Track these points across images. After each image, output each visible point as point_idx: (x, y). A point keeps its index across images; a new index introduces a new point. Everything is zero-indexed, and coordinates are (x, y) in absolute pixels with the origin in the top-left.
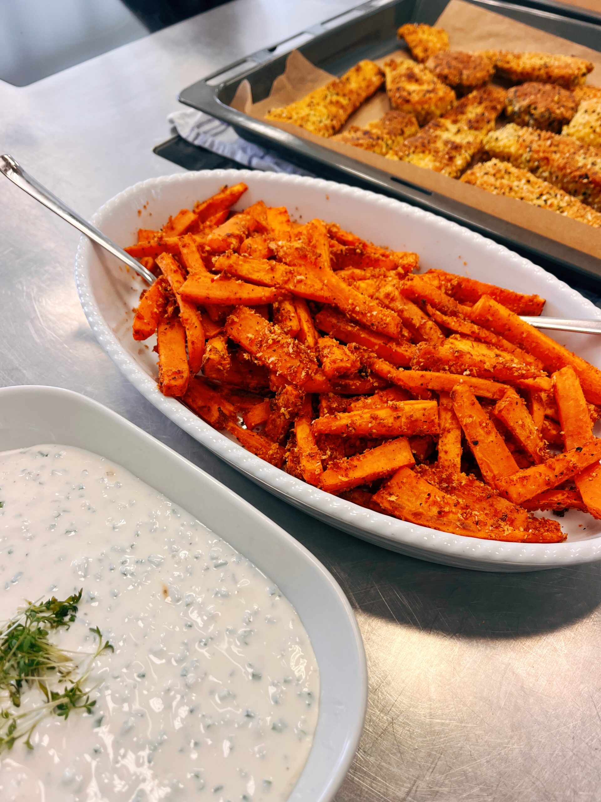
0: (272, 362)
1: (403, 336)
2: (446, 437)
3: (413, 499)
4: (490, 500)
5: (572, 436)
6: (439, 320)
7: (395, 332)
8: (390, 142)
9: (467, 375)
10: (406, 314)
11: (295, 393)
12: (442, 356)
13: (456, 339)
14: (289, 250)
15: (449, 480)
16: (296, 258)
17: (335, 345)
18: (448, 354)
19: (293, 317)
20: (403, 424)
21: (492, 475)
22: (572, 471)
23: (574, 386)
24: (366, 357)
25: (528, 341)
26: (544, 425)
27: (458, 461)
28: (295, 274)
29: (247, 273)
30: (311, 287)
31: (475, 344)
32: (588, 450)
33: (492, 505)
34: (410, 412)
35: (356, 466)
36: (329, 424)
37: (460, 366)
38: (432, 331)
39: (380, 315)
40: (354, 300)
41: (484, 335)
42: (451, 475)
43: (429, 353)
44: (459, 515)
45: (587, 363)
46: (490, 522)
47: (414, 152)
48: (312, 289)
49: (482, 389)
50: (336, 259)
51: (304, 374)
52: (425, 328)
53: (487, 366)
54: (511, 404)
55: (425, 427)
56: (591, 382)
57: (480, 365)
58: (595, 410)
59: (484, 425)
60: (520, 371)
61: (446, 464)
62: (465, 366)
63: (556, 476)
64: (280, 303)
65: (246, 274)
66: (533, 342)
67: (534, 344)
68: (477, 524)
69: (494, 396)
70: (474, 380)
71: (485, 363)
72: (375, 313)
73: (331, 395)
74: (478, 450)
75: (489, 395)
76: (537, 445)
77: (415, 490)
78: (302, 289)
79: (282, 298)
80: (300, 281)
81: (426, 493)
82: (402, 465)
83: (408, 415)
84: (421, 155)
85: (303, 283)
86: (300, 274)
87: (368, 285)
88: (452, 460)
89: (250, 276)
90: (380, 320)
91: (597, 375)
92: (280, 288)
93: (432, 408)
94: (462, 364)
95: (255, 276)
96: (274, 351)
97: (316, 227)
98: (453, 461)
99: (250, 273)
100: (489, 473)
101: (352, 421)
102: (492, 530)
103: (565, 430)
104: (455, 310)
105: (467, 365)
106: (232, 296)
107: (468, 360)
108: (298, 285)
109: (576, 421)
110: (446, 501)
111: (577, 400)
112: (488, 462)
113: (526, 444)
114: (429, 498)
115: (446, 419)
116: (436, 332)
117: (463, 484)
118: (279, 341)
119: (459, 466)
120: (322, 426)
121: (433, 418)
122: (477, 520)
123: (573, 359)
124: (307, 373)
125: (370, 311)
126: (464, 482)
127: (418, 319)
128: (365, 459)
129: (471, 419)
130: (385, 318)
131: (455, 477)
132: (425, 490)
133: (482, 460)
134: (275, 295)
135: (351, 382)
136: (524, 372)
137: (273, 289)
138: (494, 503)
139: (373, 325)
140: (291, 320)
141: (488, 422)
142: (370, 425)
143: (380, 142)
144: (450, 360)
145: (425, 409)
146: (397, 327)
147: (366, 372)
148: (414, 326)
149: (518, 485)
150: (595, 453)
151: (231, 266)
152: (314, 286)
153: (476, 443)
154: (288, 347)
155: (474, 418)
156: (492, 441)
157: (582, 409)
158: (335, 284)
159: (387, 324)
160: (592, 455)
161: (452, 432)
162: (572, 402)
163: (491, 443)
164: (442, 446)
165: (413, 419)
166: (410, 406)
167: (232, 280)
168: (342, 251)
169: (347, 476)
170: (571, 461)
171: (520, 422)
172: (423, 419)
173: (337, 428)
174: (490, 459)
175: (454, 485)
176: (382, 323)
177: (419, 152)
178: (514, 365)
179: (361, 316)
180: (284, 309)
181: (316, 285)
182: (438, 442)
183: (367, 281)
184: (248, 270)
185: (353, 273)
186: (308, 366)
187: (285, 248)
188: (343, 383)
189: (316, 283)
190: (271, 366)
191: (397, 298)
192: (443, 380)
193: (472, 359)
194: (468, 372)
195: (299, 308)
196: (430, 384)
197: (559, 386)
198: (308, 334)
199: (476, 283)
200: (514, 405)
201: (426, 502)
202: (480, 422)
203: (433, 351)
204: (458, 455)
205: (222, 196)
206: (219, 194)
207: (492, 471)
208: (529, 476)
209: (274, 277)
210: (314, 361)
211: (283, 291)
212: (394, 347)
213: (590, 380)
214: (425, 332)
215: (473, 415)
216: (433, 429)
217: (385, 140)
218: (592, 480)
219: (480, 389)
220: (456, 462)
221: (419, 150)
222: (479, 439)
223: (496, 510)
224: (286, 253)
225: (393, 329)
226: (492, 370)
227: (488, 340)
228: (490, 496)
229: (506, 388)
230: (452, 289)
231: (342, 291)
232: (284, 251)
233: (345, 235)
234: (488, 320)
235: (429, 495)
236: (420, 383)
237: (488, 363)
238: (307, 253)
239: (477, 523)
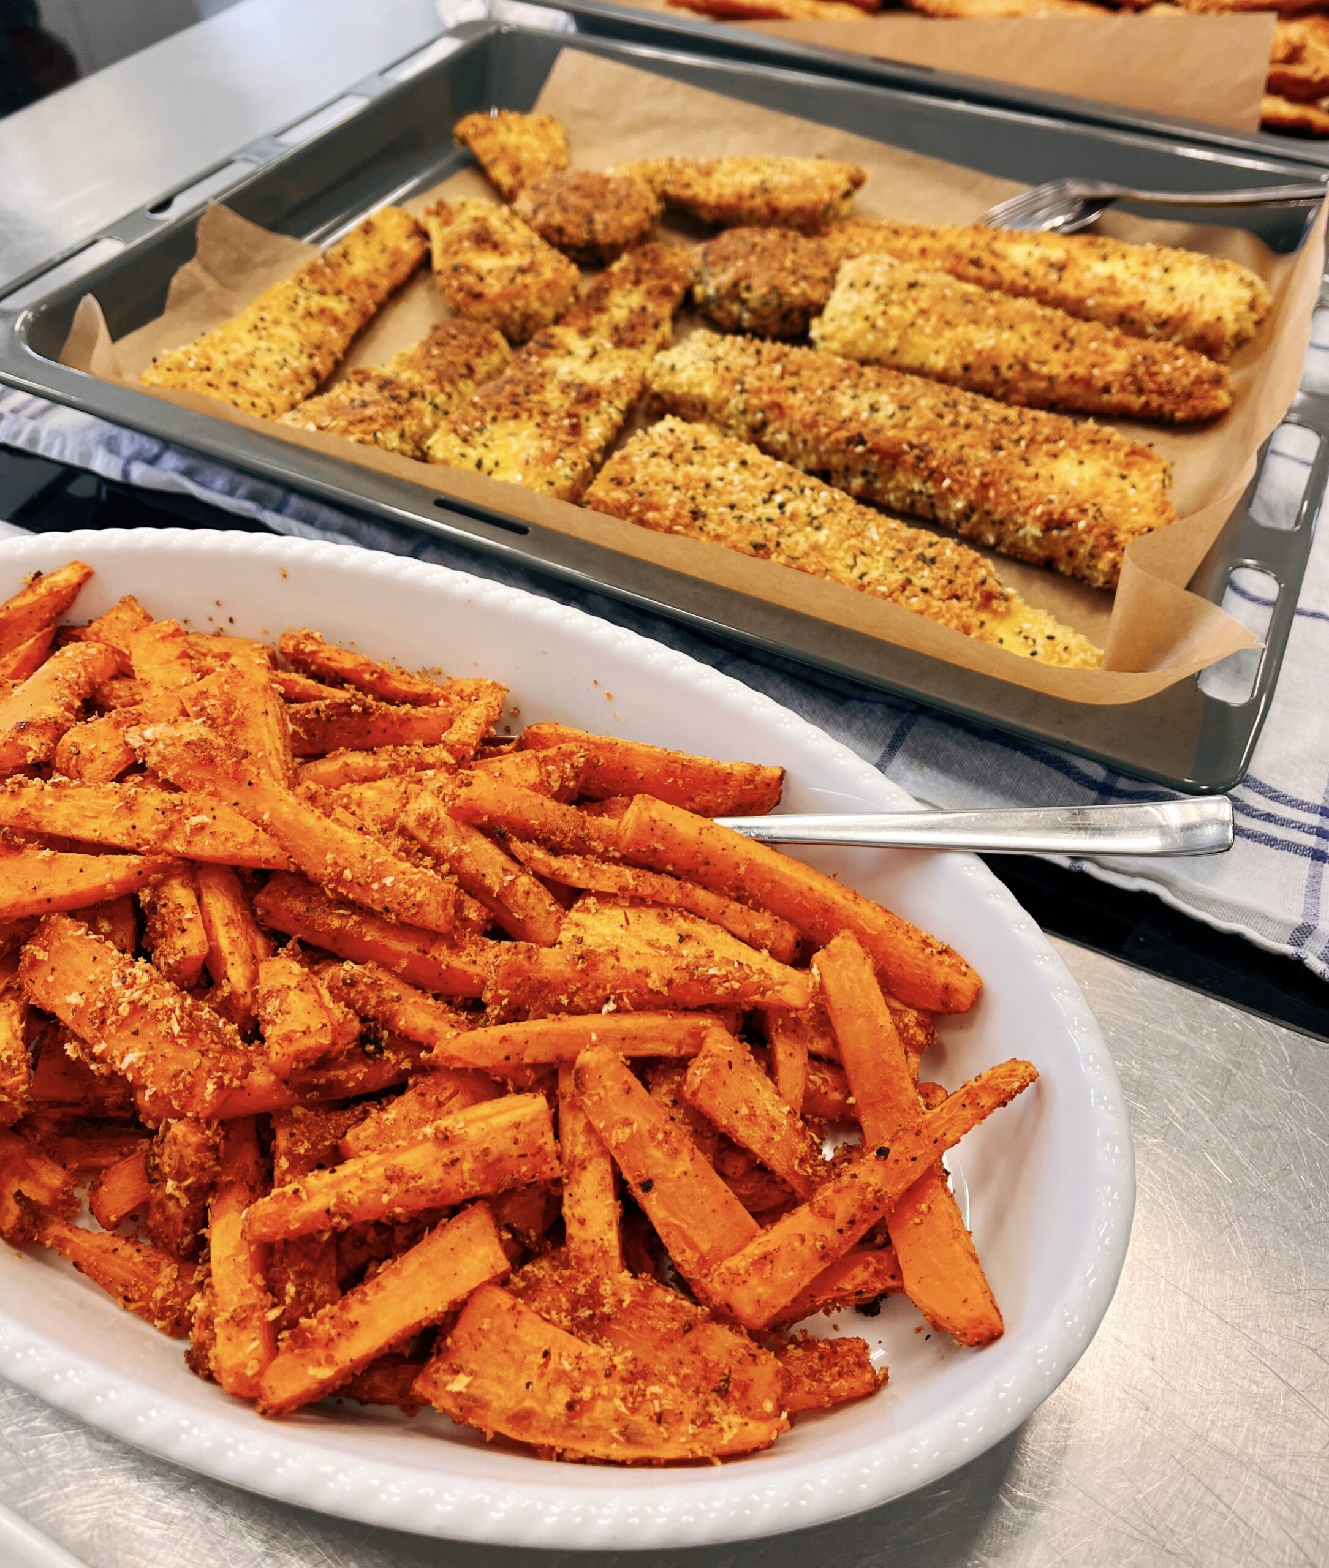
0: (131, 1066)
1: (466, 921)
2: (578, 1182)
3: (510, 1374)
4: (690, 1336)
5: (872, 1105)
6: (545, 871)
7: (441, 922)
8: (441, 399)
9: (609, 1013)
10: (469, 865)
11: (194, 1139)
12: (549, 975)
13: (587, 910)
14: (171, 748)
15: (593, 1298)
16: (191, 767)
17: (293, 984)
18: (561, 967)
19: (190, 920)
20: (466, 1176)
21: (697, 1255)
22: (875, 1208)
23: (860, 981)
24: (373, 1002)
25: (753, 880)
26: (811, 1086)
27: (612, 1238)
28: (188, 811)
29: (67, 824)
30: (227, 839)
31: (632, 914)
32: (902, 1149)
33: (696, 1351)
34: (483, 1141)
35: (357, 1323)
36: (281, 1216)
37: (594, 992)
38: (532, 900)
39: (402, 886)
40: (339, 852)
41: (649, 891)
42: (596, 1284)
43: (518, 971)
44: (618, 1402)
45: (887, 912)
46: (691, 1408)
47: (494, 419)
48: (230, 844)
49: (652, 1040)
50: (306, 731)
51: (211, 1087)
52: (515, 895)
53: (654, 982)
54: (715, 1071)
55: (524, 1169)
56: (901, 958)
57: (638, 980)
58: (919, 1024)
59: (660, 1136)
60: (727, 984)
61: (587, 1250)
62: (605, 989)
63: (840, 1231)
64: (156, 888)
65: (65, 828)
66: (765, 880)
67: (768, 886)
68: (659, 1422)
69: (679, 1049)
70: (628, 1023)
71: (648, 975)
72: (388, 881)
73: (299, 1111)
74: (654, 1203)
75: (668, 1050)
76: (793, 1153)
77: (512, 1348)
78: (205, 847)
79: (159, 876)
80: (201, 828)
81: (539, 1349)
82: (474, 1285)
83: (478, 1150)
84: (512, 424)
85: (208, 831)
86: (199, 812)
87: (381, 791)
88: (597, 1240)
89: (75, 832)
90: (402, 898)
91: (909, 942)
92: (151, 852)
93: (534, 1120)
94: (598, 987)
95: (87, 832)
96: (136, 1033)
97: (241, 675)
98: (599, 1243)
99: (75, 825)
100: (689, 1254)
101: (340, 1197)
102: (694, 1435)
103: (856, 1092)
104: (581, 833)
105: (608, 986)
106: (27, 898)
107: (611, 974)
108: (196, 839)
109: (875, 1066)
110: (583, 1366)
111: (871, 1017)
112: (684, 1226)
113: (766, 1157)
114: (546, 1365)
115: (574, 1135)
116: (541, 900)
117: (625, 1305)
118: (146, 1006)
119: (615, 1252)
120: (265, 1225)
121: (541, 1141)
122: (657, 1409)
123: (856, 908)
124: (220, 1085)
125: (379, 878)
126: (627, 1299)
127: (497, 874)
128: (382, 1294)
129: (627, 1130)
130: (412, 890)
131: (606, 1289)
132: (536, 1344)
133: (668, 1225)
134: (140, 873)
135: (342, 1074)
136: (736, 985)
137: (134, 860)
138: (701, 1343)
139: (387, 910)
140: (184, 930)
141: (668, 1127)
142: (385, 1199)
143: (416, 403)
144: (566, 983)
145: (517, 1125)
146: (445, 909)
147: (377, 1041)
148: (489, 890)
149: (753, 1281)
150: (918, 1153)
151: (23, 814)
152: (233, 835)
153: (647, 1186)
154: (169, 1019)
155: (635, 1126)
156: (685, 1173)
157: (885, 1035)
158: (290, 817)
159: (419, 905)
160: (914, 1159)
161: (590, 1168)
162: (860, 1021)
163: (684, 1179)
164: (570, 1208)
165: (490, 1159)
166: (481, 1124)
167: (26, 851)
168: (317, 711)
169: (330, 1360)
170: (869, 1185)
171: (744, 1110)
172: (515, 1151)
173: (304, 1223)
174: (686, 1217)
175: (606, 1309)
176: (408, 904)
177: (507, 418)
178: (712, 971)
179: (358, 890)
180: (165, 905)
181: (238, 831)
182: (561, 1198)
183: (379, 783)
184: (68, 817)
185: (346, 764)
186: (222, 1065)
187: (161, 746)
188: (323, 1081)
189: (239, 827)
190: (130, 1077)
191: (445, 827)
192: (554, 1039)
193: (619, 969)
194: (611, 1006)
195: (210, 888)
196: (527, 1052)
197: (831, 985)
198: (230, 959)
199: (628, 751)
200: (724, 1071)
201: (542, 1375)
202: (650, 1132)
203: (526, 964)
204: (610, 1224)
205: (30, 598)
206: (23, 594)
207: (693, 1246)
208: (778, 1250)
209: (134, 827)
210: (236, 1048)
211: (160, 859)
212: (443, 955)
213: (896, 953)
214: (516, 902)
215: (633, 1117)
216: (544, 1168)
217: (428, 397)
218: (922, 1223)
219: (644, 1040)
220: (606, 1244)
221: (505, 414)
222: (653, 1172)
223: (705, 1362)
224: (164, 758)
225: (435, 916)
226: (665, 991)
227: (661, 900)
228: (688, 1328)
229: (705, 1028)
230: (576, 777)
231: (307, 833)
232: (159, 754)
233: (336, 656)
234: (656, 849)
235: (546, 1354)
236: (502, 1056)
237: (654, 976)
238: (213, 752)
239: (660, 1418)
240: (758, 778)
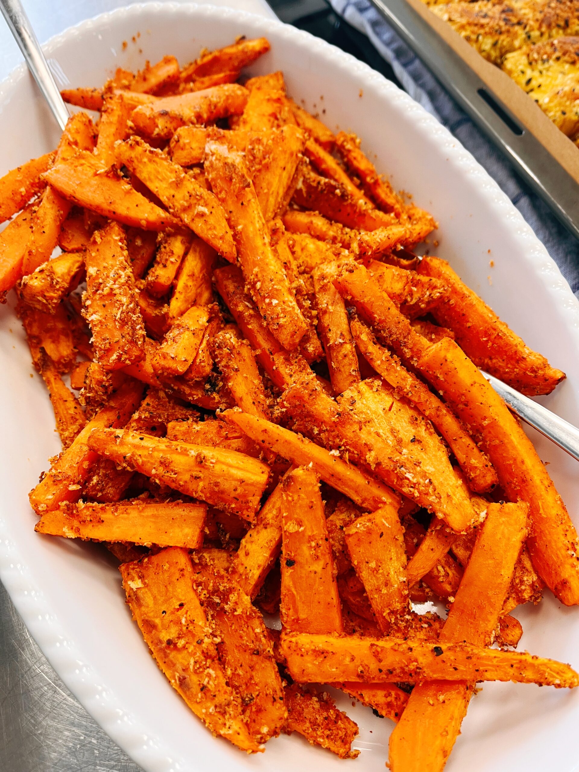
0: (92, 321)
2: (258, 532)
3: (161, 599)
4: (255, 658)
5: (462, 612)
6: (363, 349)
7: (286, 343)
8: (535, 34)
9: (333, 456)
10: (326, 320)
13: (371, 387)
14: (217, 162)
15: (225, 596)
16: (221, 179)
17: (192, 328)
18: (325, 412)
19: (172, 263)
20: (200, 488)
21: (295, 617)
22: (411, 675)
23: (509, 539)
24: (223, 363)
25: (490, 432)
27: (256, 573)
28: (202, 202)
29: (147, 176)
30: (210, 229)
31: (397, 405)
32: (452, 658)
33: (252, 668)
34: (219, 477)
35: (103, 521)
36: (104, 444)
37: (334, 437)
38: (346, 361)
39: (279, 309)
40: (262, 270)
41: (416, 399)
42: (231, 590)
43: (300, 398)
44: (192, 661)
45: (564, 508)
46: (221, 699)
47: (558, 59)
48: (210, 232)
49: (349, 487)
50: (307, 192)
51: (114, 357)
52: (338, 352)
53: (370, 457)
54: (369, 532)
55: (233, 506)
56: (550, 542)
57: (362, 449)
58: (532, 586)
59: (313, 544)
60: (412, 489)
61: (241, 570)
62: (341, 441)
63: (380, 671)
64: (169, 235)
65: (145, 178)
66: (497, 437)
67: (497, 442)
68: (202, 690)
69: (363, 502)
70: (341, 469)
71: (370, 450)
72: (275, 302)
74: (288, 574)
75: (356, 498)
76: (389, 605)
77: (170, 589)
78: (198, 227)
79: (173, 231)
80: (202, 215)
81: (180, 600)
82: (171, 545)
83: (214, 479)
84: (567, 66)
85: (204, 218)
86: (206, 205)
87: (318, 248)
88: (248, 569)
89: (148, 184)
90: (275, 316)
91: (562, 538)
92: (174, 215)
93: (252, 484)
94: (338, 436)
95: (153, 186)
96: (104, 306)
97: (283, 139)
98: (248, 571)
99: (150, 180)
100: (291, 612)
101: (133, 455)
102: (210, 714)
103: (457, 597)
104: (401, 338)
105: (344, 440)
106: (105, 206)
107: (350, 434)
108: (197, 219)
109: (480, 593)
110: (191, 628)
111: (499, 565)
112: (298, 598)
113: (370, 596)
114: (178, 610)
115: (273, 507)
116: (350, 364)
117: (236, 613)
118: (115, 295)
119: (253, 582)
120: (95, 442)
121: (250, 498)
122: (205, 683)
123: (543, 493)
124: (119, 357)
125: (271, 297)
126: (238, 612)
127: (336, 333)
128: (125, 515)
129: (296, 527)
130: (282, 315)
131: (233, 597)
132: (180, 597)
133: (289, 590)
134: (162, 223)
135: (187, 391)
136: (417, 494)
137: (162, 213)
138: (257, 667)
139: (265, 318)
140: (165, 266)
141: (320, 542)
142: (154, 472)
143: (517, 29)
144: (323, 422)
145: (242, 481)
146: (292, 336)
147: (214, 385)
148: (328, 341)
149: (308, 658)
150: (461, 668)
151: (131, 161)
152: (215, 228)
153: (291, 563)
154: (119, 309)
155: (302, 529)
156: (315, 573)
157: (499, 581)
158: (251, 235)
159: (280, 326)
160: (456, 669)
161: (269, 530)
162: (491, 562)
163: (313, 575)
164: (246, 542)
165: (216, 489)
166: (225, 468)
167: (122, 182)
168: (319, 183)
170: (416, 661)
171: (373, 565)
172: (233, 494)
173: (111, 455)
174: (302, 594)
175: (226, 607)
176: (276, 321)
177: (567, 62)
178: (408, 475)
179: (259, 297)
180: (165, 247)
181: (218, 228)
182: (246, 532)
183: (321, 244)
184: (149, 173)
185: (312, 222)
186: (126, 349)
187: (214, 158)
188: (176, 388)
189: (220, 225)
190: (90, 326)
191: (329, 289)
192: (293, 449)
193: (356, 436)
194: (336, 453)
196: (275, 446)
197: (489, 527)
199: (472, 305)
200: (375, 536)
201: (173, 613)
202: (310, 537)
204: (259, 566)
205: (233, 50)
206: (232, 46)
207: (296, 611)
208: (333, 653)
209: (173, 196)
210: (137, 345)
211: (175, 220)
213: (549, 537)
214: (337, 357)
215: (306, 522)
216: (245, 512)
217: (528, 28)
218: (433, 705)
219: (345, 484)
220: (250, 575)
221: (566, 58)
222: (299, 559)
223: (252, 678)
224: (212, 166)
225: (285, 337)
226: (373, 467)
227: (421, 409)
228: (257, 652)
229: (385, 503)
230: (428, 303)
231: (254, 249)
232: (211, 162)
233: (359, 158)
234: (437, 377)
235: (181, 605)
236: (261, 439)
237: (373, 453)
238: (234, 175)
239: (203, 688)
240: (541, 372)
